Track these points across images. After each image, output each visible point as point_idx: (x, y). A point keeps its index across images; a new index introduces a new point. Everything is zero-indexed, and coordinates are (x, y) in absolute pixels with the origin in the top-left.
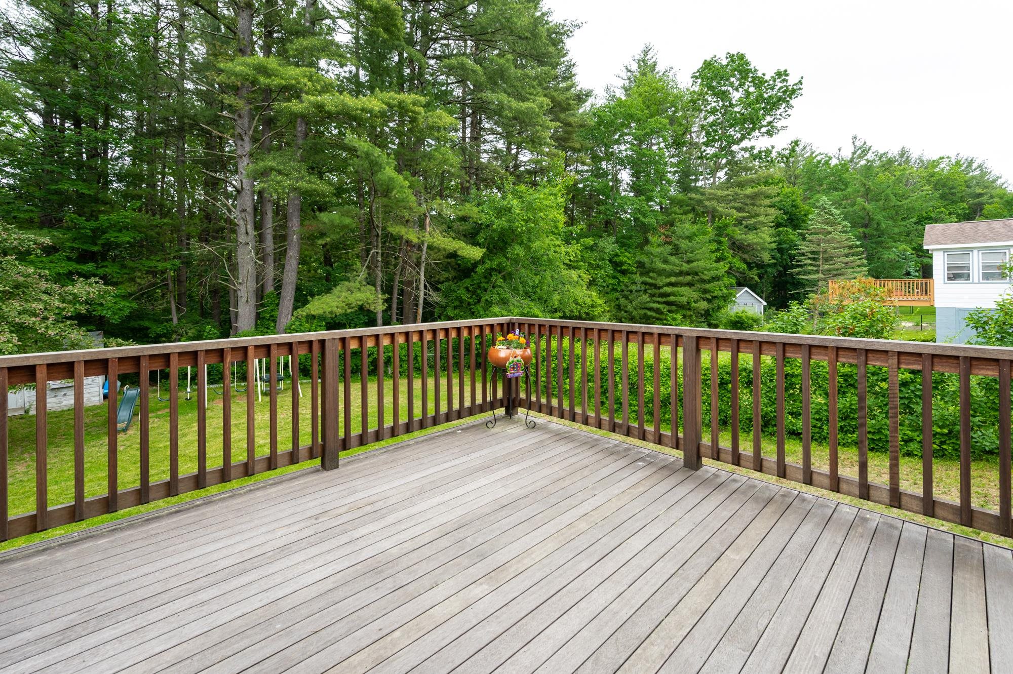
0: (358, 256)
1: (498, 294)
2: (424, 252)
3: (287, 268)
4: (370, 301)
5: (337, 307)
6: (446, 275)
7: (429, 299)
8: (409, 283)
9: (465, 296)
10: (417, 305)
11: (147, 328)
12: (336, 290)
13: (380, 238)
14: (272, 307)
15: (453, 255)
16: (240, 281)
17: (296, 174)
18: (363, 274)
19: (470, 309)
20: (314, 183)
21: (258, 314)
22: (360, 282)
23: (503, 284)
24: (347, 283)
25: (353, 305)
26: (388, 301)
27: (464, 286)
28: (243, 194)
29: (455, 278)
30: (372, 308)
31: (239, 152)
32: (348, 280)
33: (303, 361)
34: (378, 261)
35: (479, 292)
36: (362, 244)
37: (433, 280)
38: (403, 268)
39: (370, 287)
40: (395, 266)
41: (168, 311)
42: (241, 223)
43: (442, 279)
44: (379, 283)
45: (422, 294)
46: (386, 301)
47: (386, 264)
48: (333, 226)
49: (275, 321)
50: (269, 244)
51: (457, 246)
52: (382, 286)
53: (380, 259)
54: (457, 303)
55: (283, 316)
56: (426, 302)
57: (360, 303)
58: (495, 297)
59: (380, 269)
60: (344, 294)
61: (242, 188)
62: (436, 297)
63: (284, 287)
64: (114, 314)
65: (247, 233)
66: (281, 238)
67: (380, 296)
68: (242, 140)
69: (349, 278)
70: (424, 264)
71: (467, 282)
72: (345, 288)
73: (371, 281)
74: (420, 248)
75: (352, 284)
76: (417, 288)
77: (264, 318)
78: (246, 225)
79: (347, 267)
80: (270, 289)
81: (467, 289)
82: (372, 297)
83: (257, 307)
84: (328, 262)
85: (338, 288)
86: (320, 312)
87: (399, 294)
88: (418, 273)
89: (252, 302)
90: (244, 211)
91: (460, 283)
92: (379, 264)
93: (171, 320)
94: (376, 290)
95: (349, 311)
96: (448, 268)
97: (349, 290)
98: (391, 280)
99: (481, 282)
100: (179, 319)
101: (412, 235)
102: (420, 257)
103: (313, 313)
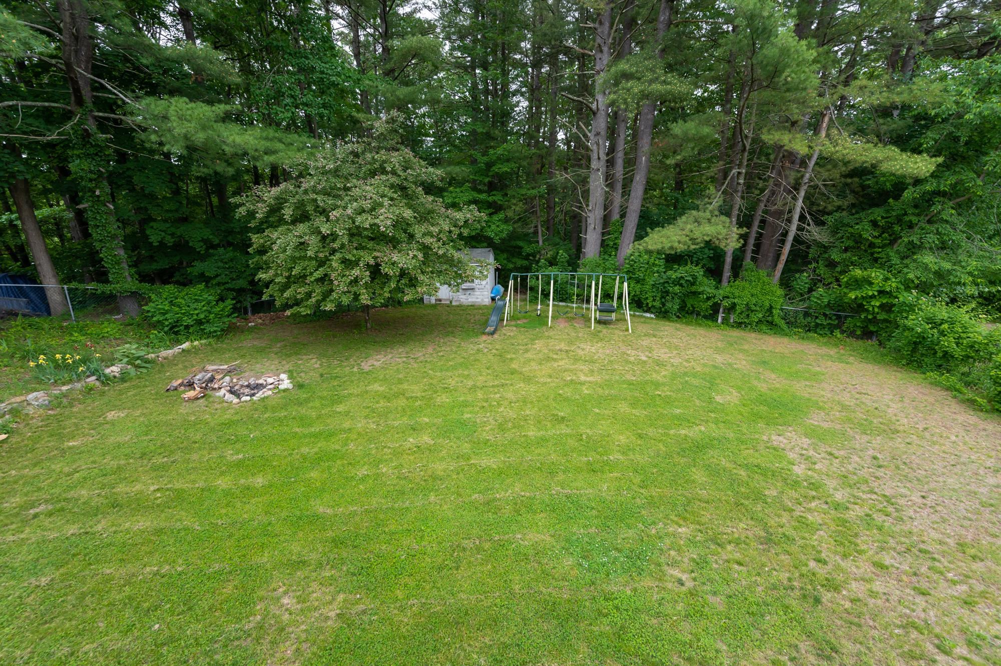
0: (713, 179)
1: (938, 233)
2: (810, 169)
3: (633, 194)
4: (720, 237)
5: (679, 242)
6: (838, 202)
7: (805, 236)
8: (778, 214)
9: (868, 233)
10: (783, 242)
11: (521, 248)
12: (681, 221)
13: (746, 154)
14: (616, 235)
15: (862, 172)
16: (590, 208)
17: (649, 76)
18: (717, 201)
19: (872, 254)
20: (670, 83)
21: (603, 241)
22: (711, 212)
23: (955, 219)
24: (694, 212)
25: (699, 240)
26: (744, 237)
27: (871, 218)
28: (598, 115)
29: (853, 205)
30: (722, 245)
31: (597, 68)
32: (697, 208)
33: (638, 293)
34: (739, 184)
35: (897, 228)
36: (721, 163)
37: (815, 208)
38: (773, 193)
39: (723, 218)
40: (762, 191)
41: (536, 233)
42: (595, 148)
43: (830, 208)
44: (735, 212)
45: (793, 229)
46: (741, 236)
47: (749, 187)
48: (687, 139)
49: (617, 249)
50: (619, 170)
51: (880, 156)
52: (739, 215)
53: (742, 181)
54: (850, 243)
55: (624, 245)
56: (797, 239)
57: (707, 239)
58: (932, 239)
59: (739, 194)
60: (689, 226)
61: (598, 109)
62: (816, 233)
63: (628, 215)
64: (496, 235)
65: (599, 158)
66: (630, 162)
67: (735, 229)
68: (601, 51)
69: (698, 206)
70: (805, 187)
71: (877, 213)
72: (691, 219)
73: (725, 211)
74: (803, 163)
75: (701, 214)
76: (789, 221)
77: (608, 245)
78: (598, 149)
79: (699, 193)
80: (616, 217)
81: (874, 224)
82: (724, 231)
83: (603, 234)
84: (679, 186)
85: (684, 218)
86: (659, 246)
87: (760, 227)
88: (795, 198)
89: (599, 229)
90: (598, 134)
91: (862, 215)
92: (740, 188)
93: (538, 242)
94: (731, 222)
95: (693, 247)
96: (844, 192)
97: (696, 221)
98: (753, 208)
99: (906, 214)
100: (543, 241)
101: (799, 144)
102: (802, 176)
103: (650, 247)
